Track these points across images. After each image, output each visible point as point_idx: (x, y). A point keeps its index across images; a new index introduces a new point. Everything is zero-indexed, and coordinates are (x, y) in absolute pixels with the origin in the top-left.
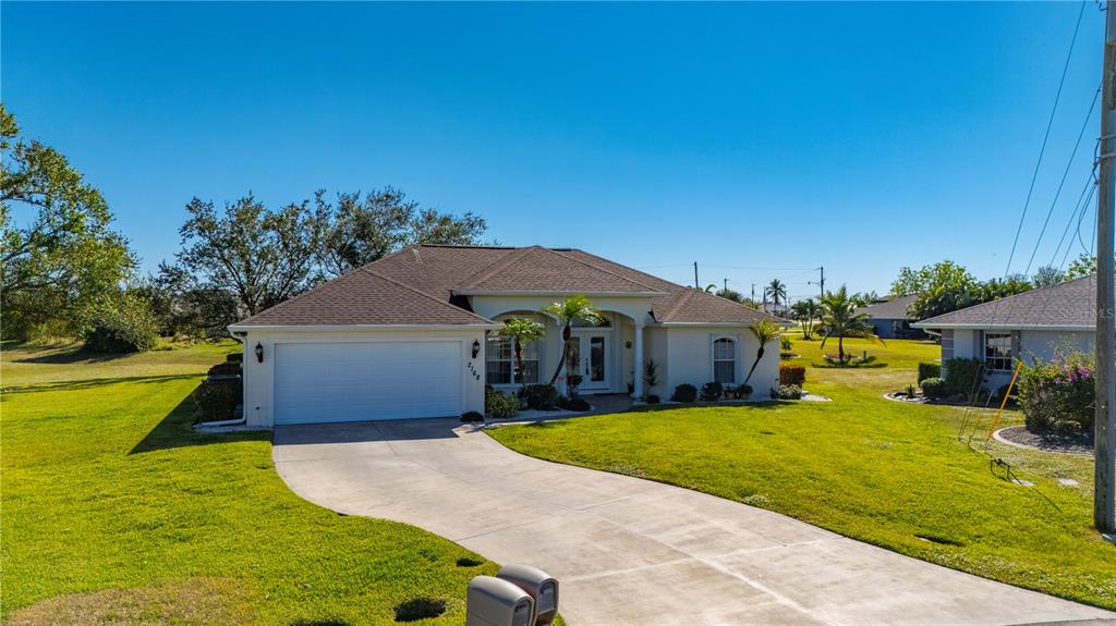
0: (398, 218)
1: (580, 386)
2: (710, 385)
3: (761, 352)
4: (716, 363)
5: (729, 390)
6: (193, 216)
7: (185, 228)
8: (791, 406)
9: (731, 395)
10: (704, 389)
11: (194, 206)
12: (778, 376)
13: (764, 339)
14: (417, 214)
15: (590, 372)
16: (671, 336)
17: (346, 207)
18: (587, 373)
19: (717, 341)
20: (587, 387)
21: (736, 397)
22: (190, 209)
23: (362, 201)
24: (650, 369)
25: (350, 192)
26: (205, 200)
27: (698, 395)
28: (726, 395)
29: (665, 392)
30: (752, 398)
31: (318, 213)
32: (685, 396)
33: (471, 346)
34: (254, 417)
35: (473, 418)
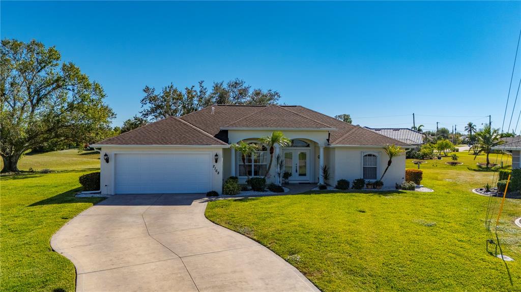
0: (241, 94)
1: (290, 178)
2: (358, 180)
3: (390, 163)
4: (364, 167)
5: (369, 184)
6: (146, 94)
7: (143, 100)
8: (403, 194)
9: (370, 187)
10: (354, 183)
11: (147, 90)
12: (404, 175)
13: (391, 155)
14: (251, 92)
15: (298, 171)
16: (337, 152)
17: (217, 87)
18: (296, 171)
19: (366, 156)
20: (295, 178)
21: (374, 188)
22: (145, 91)
23: (225, 86)
24: (325, 171)
25: (219, 82)
26: (151, 87)
27: (351, 186)
28: (367, 186)
29: (334, 183)
30: (383, 189)
31: (201, 92)
32: (343, 186)
33: (214, 156)
34: (104, 190)
35: (212, 194)
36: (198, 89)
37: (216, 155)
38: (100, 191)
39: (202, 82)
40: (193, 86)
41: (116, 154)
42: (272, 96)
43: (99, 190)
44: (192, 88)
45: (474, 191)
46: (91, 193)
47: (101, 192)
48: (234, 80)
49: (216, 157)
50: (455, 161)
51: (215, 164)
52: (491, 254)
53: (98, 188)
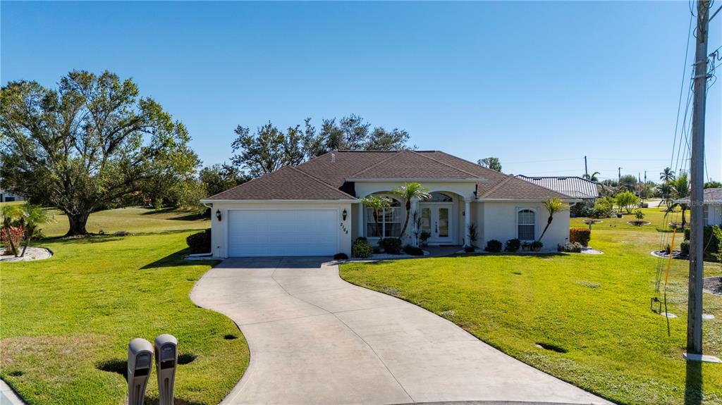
0: (358, 134)
1: (429, 240)
2: (512, 241)
3: (550, 220)
4: (519, 226)
5: (525, 245)
6: (238, 136)
7: (234, 144)
8: (566, 257)
9: (526, 248)
10: (508, 244)
11: (240, 130)
12: (567, 234)
13: (552, 210)
14: (371, 130)
15: (439, 231)
16: (486, 207)
17: (327, 127)
18: (436, 231)
19: (522, 211)
20: (435, 240)
21: (532, 250)
22: (237, 132)
23: (338, 125)
24: (473, 230)
25: (330, 118)
26: (244, 127)
27: (503, 248)
28: (523, 248)
29: (483, 244)
30: (542, 250)
31: (307, 132)
32: (494, 248)
33: (342, 213)
34: (216, 252)
35: (340, 257)
36: (303, 129)
37: (345, 212)
38: (210, 254)
39: (309, 120)
40: (298, 126)
41: (229, 211)
42: (398, 136)
43: (210, 252)
44: (296, 128)
45: (652, 253)
46: (201, 256)
47: (212, 255)
48: (349, 117)
49: (345, 214)
50: (641, 220)
51: (343, 221)
52: (655, 312)
53: (209, 250)
